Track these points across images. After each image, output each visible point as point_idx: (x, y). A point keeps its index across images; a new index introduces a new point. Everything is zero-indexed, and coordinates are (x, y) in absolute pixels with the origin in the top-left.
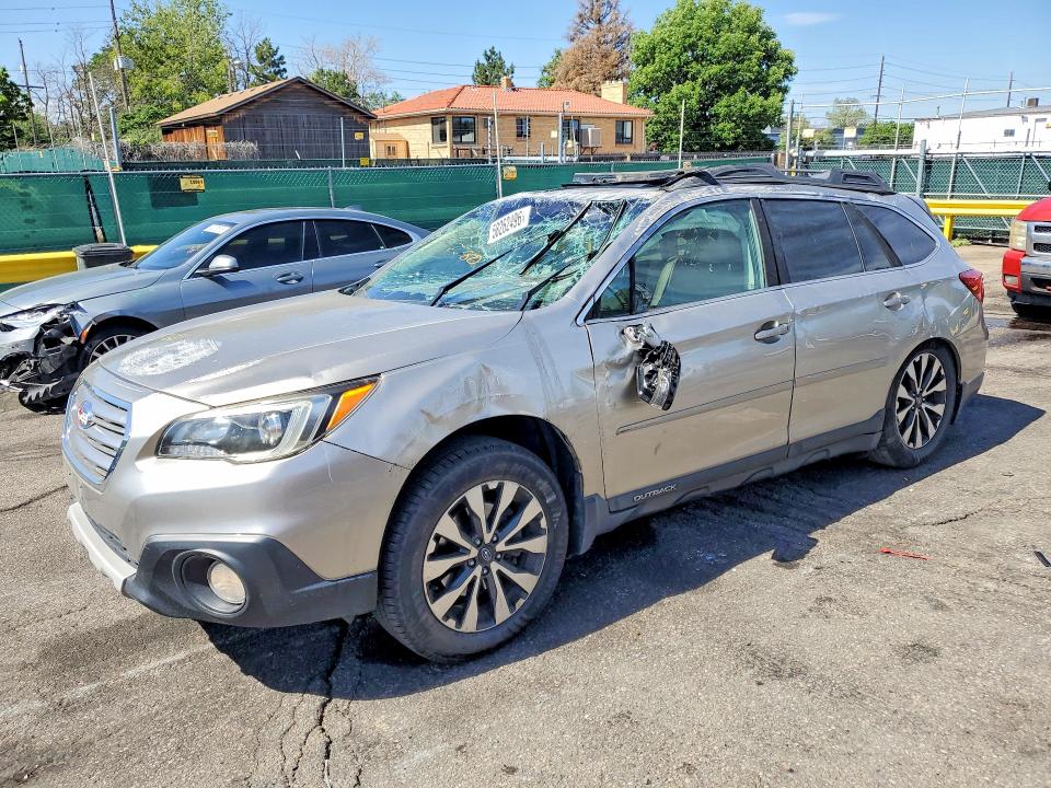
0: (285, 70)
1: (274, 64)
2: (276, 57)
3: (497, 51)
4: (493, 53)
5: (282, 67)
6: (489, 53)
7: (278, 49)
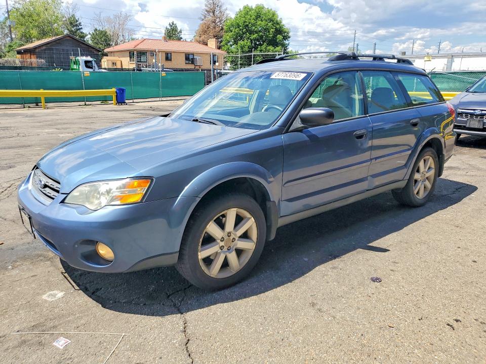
0: (81, 28)
1: (76, 25)
2: (78, 23)
3: (175, 23)
4: (173, 24)
5: (80, 27)
6: (171, 24)
7: (78, 19)
